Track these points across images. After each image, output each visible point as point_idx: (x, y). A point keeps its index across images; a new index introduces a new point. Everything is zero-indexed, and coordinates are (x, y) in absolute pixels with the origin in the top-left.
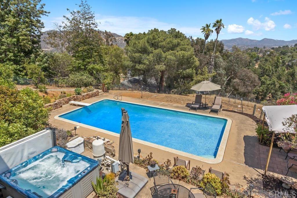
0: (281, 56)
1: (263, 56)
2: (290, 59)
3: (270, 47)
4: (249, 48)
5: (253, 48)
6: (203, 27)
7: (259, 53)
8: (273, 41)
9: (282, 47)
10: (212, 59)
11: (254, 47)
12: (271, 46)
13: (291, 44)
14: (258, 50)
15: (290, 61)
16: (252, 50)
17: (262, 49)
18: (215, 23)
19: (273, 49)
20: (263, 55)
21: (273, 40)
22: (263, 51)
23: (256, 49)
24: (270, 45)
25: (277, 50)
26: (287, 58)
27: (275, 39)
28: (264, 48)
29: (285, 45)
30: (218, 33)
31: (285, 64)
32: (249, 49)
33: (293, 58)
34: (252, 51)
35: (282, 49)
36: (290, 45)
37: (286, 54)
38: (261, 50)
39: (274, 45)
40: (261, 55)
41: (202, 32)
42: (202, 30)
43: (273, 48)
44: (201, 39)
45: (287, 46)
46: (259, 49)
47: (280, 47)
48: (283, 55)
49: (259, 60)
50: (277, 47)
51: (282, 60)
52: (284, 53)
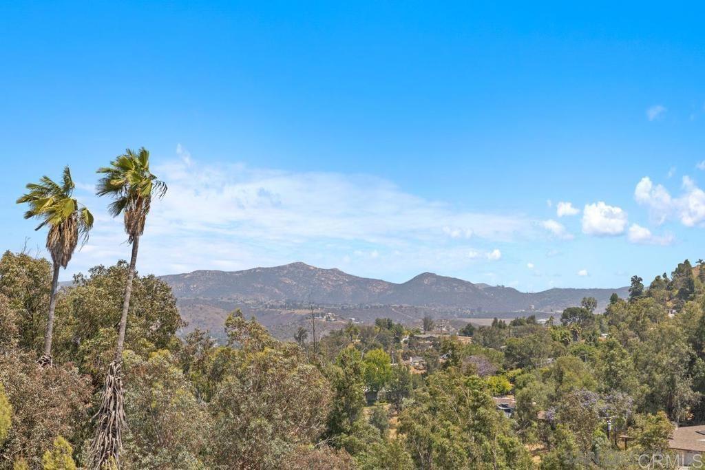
0: (511, 373)
1: (424, 375)
2: (551, 387)
3: (455, 324)
4: (350, 326)
5: (372, 323)
6: (30, 186)
7: (405, 356)
8: (463, 289)
9: (508, 322)
10: (110, 390)
11: (378, 323)
12: (461, 316)
13: (547, 309)
14: (397, 340)
15: (551, 398)
16: (366, 334)
17: (418, 331)
18: (113, 168)
19: (468, 331)
20: (427, 367)
21: (467, 284)
22: (423, 346)
23: (389, 332)
24: (453, 308)
25: (488, 337)
26: (538, 384)
27: (474, 282)
28: (428, 325)
29: (522, 312)
30: (134, 229)
31: (533, 416)
32: (351, 331)
33: (560, 381)
34: (365, 345)
35: (508, 337)
36: (543, 315)
37: (533, 359)
38: (411, 336)
39: (472, 311)
40: (414, 365)
41: (30, 215)
42: (27, 207)
43: (469, 325)
44: (23, 260)
45: (532, 319)
46: (399, 333)
47: (499, 326)
48: (518, 367)
49: (407, 395)
50: (488, 322)
51: (519, 393)
52: (524, 358)
